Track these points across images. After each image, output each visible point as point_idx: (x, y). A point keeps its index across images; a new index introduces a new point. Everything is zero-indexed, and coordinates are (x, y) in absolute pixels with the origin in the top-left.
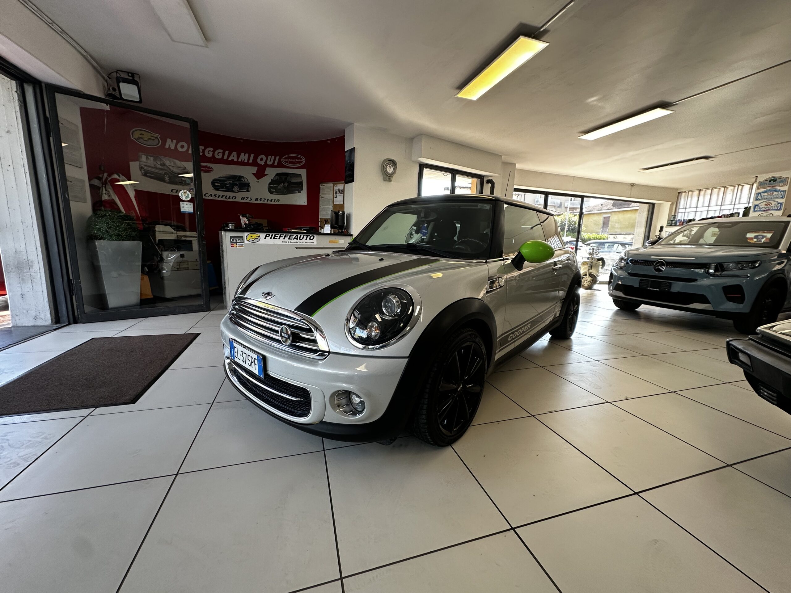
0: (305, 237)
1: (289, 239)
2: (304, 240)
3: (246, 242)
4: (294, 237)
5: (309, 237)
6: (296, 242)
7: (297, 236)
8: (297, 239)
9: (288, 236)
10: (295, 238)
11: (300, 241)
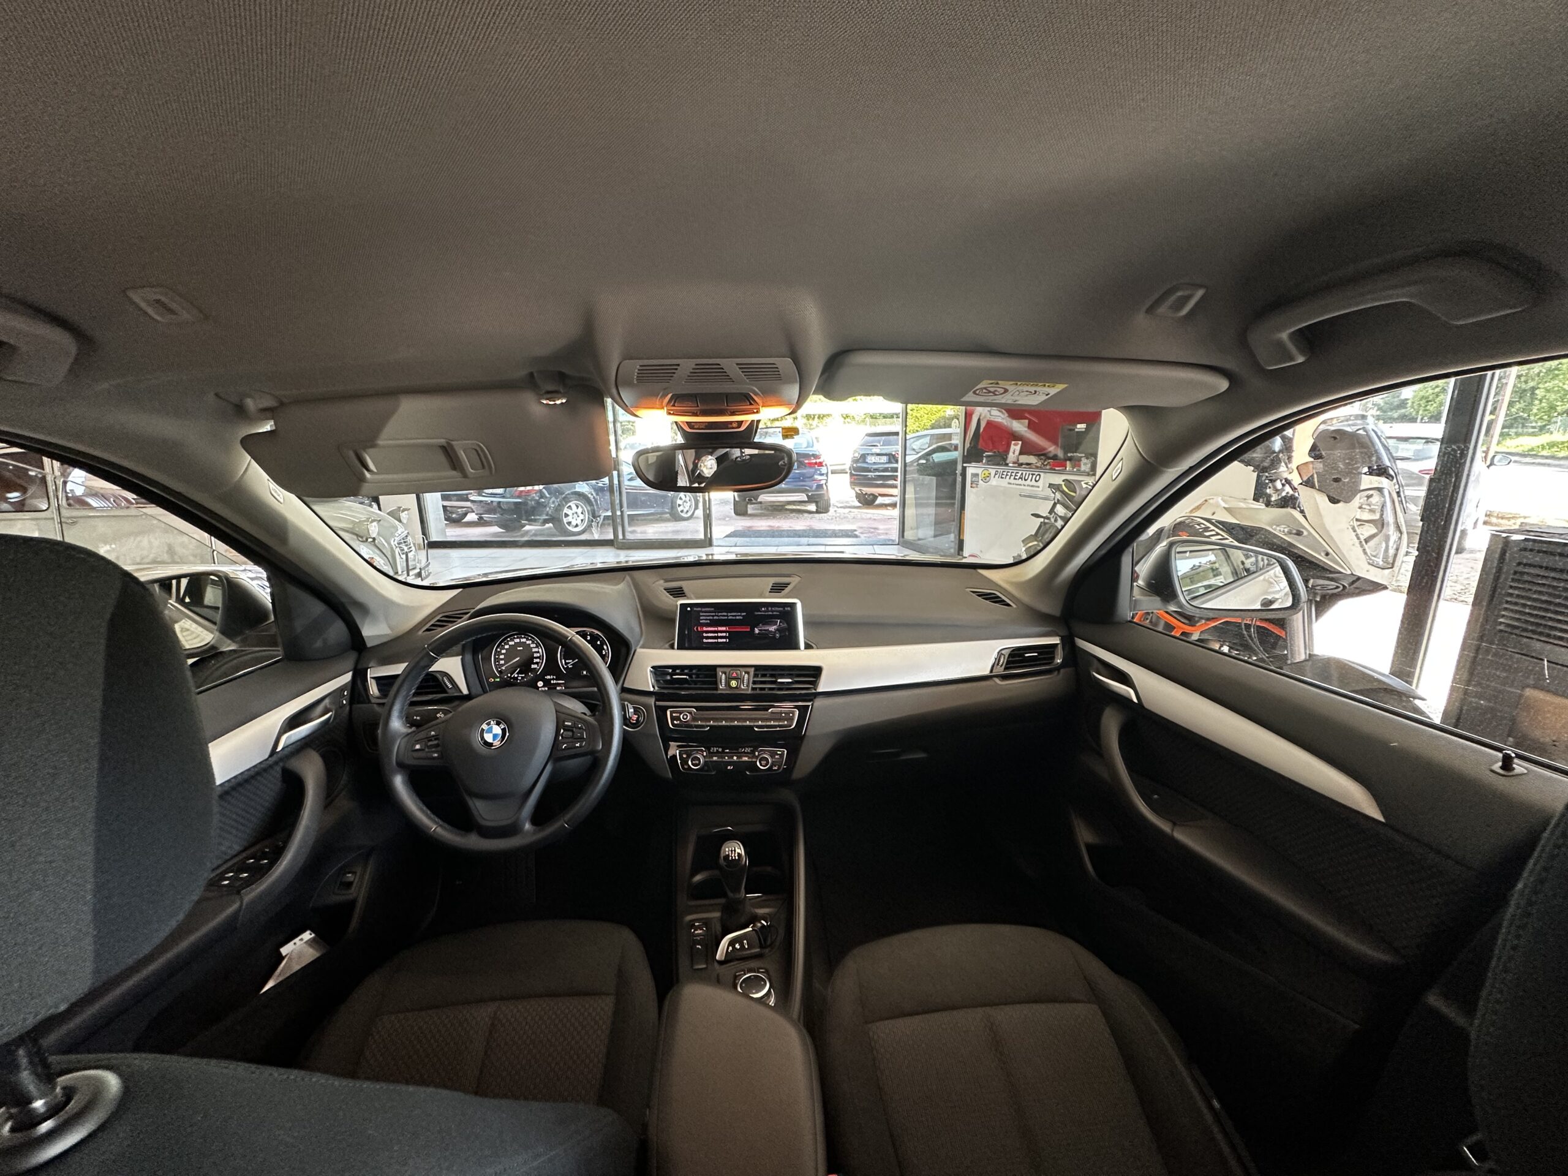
0: (1031, 476)
1: (1015, 479)
2: (1028, 482)
3: (981, 482)
4: (1019, 475)
5: (1034, 476)
6: (1020, 485)
7: (1022, 474)
8: (1022, 479)
9: (1014, 474)
10: (1020, 478)
11: (1023, 482)
